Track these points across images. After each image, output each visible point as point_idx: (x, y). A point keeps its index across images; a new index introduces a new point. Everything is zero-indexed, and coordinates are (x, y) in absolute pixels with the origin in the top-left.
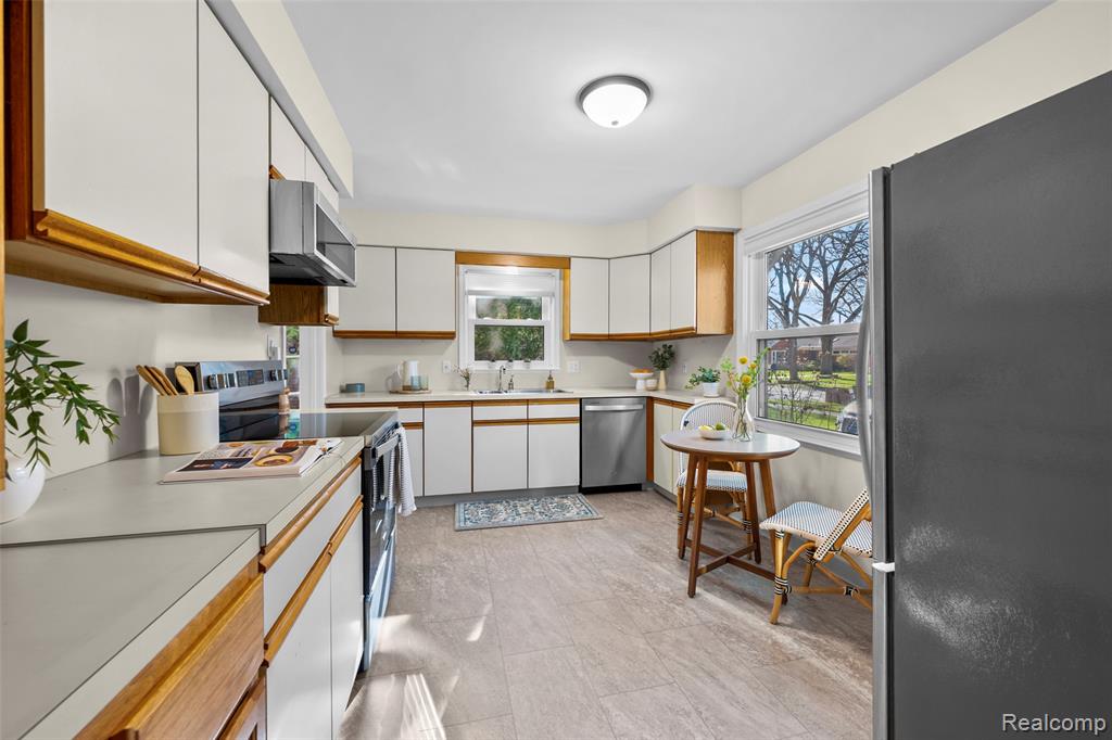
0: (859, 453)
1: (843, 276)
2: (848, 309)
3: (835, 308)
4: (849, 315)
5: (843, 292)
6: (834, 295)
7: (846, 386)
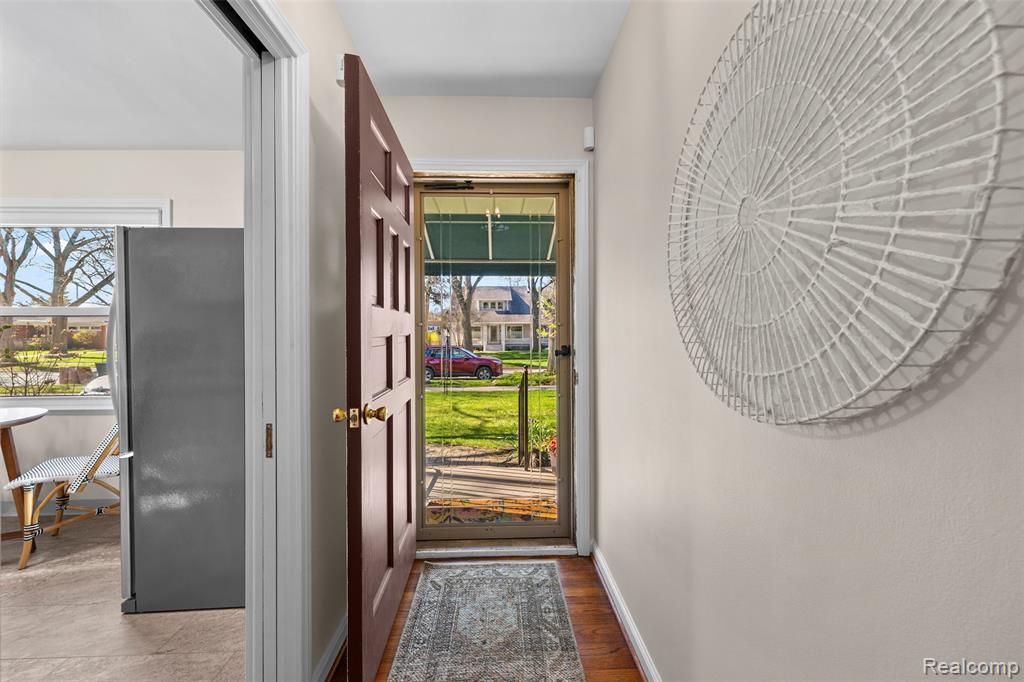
0: (112, 408)
1: (80, 245)
2: (88, 281)
3: (71, 278)
4: (90, 288)
5: (80, 263)
6: (69, 264)
7: (87, 365)
